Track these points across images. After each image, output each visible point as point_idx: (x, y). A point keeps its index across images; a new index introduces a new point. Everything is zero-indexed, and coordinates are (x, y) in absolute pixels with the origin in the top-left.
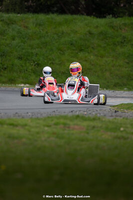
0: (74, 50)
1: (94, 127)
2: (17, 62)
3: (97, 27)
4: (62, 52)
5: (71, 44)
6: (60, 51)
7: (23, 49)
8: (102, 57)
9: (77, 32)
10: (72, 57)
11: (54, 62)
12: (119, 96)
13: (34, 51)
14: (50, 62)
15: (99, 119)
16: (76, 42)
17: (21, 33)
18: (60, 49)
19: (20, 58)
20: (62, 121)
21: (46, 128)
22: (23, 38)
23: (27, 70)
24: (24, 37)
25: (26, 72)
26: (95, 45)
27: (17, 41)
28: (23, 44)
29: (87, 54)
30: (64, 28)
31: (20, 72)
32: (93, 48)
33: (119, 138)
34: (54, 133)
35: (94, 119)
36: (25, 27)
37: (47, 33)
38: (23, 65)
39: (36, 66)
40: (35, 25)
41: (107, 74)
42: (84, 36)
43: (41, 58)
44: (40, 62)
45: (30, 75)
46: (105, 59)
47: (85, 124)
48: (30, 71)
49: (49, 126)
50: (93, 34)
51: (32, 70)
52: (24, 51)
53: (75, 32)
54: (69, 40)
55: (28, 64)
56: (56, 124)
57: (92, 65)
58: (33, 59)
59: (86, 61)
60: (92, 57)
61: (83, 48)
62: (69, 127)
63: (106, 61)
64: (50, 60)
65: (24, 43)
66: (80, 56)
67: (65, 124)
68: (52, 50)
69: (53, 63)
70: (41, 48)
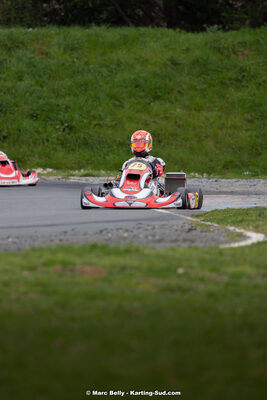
0: (141, 97)
1: (124, 268)
2: (27, 123)
3: (188, 50)
4: (117, 103)
5: (137, 86)
6: (113, 101)
7: (39, 98)
8: (198, 109)
9: (147, 60)
10: (138, 112)
11: (101, 122)
12: (224, 189)
13: (61, 101)
14: (94, 123)
15: (137, 250)
16: (146, 81)
17: (35, 66)
18: (113, 97)
19: (33, 116)
20: (61, 256)
21: (26, 273)
22: (40, 76)
23: (48, 140)
24: (41, 73)
25: (46, 144)
26: (185, 87)
27: (27, 82)
28: (39, 88)
29: (168, 105)
30: (121, 54)
31: (35, 143)
32: (179, 92)
33: (172, 290)
34: (40, 284)
35: (127, 251)
36: (42, 54)
37: (87, 63)
38: (40, 129)
39: (67, 131)
40: (62, 49)
41: (209, 144)
42: (161, 69)
43: (77, 117)
44: (74, 123)
45: (54, 149)
46: (205, 113)
47: (107, 261)
48: (55, 141)
49: (32, 269)
50: (180, 64)
51: (58, 139)
52: (41, 102)
53: (145, 62)
54: (133, 77)
55: (50, 129)
56: (47, 264)
57: (179, 126)
58: (60, 116)
59: (167, 118)
60: (178, 110)
61: (159, 94)
62: (72, 270)
63: (207, 119)
64: (94, 118)
65: (42, 87)
66: (155, 108)
67: (65, 264)
68: (97, 98)
69: (99, 125)
70: (76, 95)
